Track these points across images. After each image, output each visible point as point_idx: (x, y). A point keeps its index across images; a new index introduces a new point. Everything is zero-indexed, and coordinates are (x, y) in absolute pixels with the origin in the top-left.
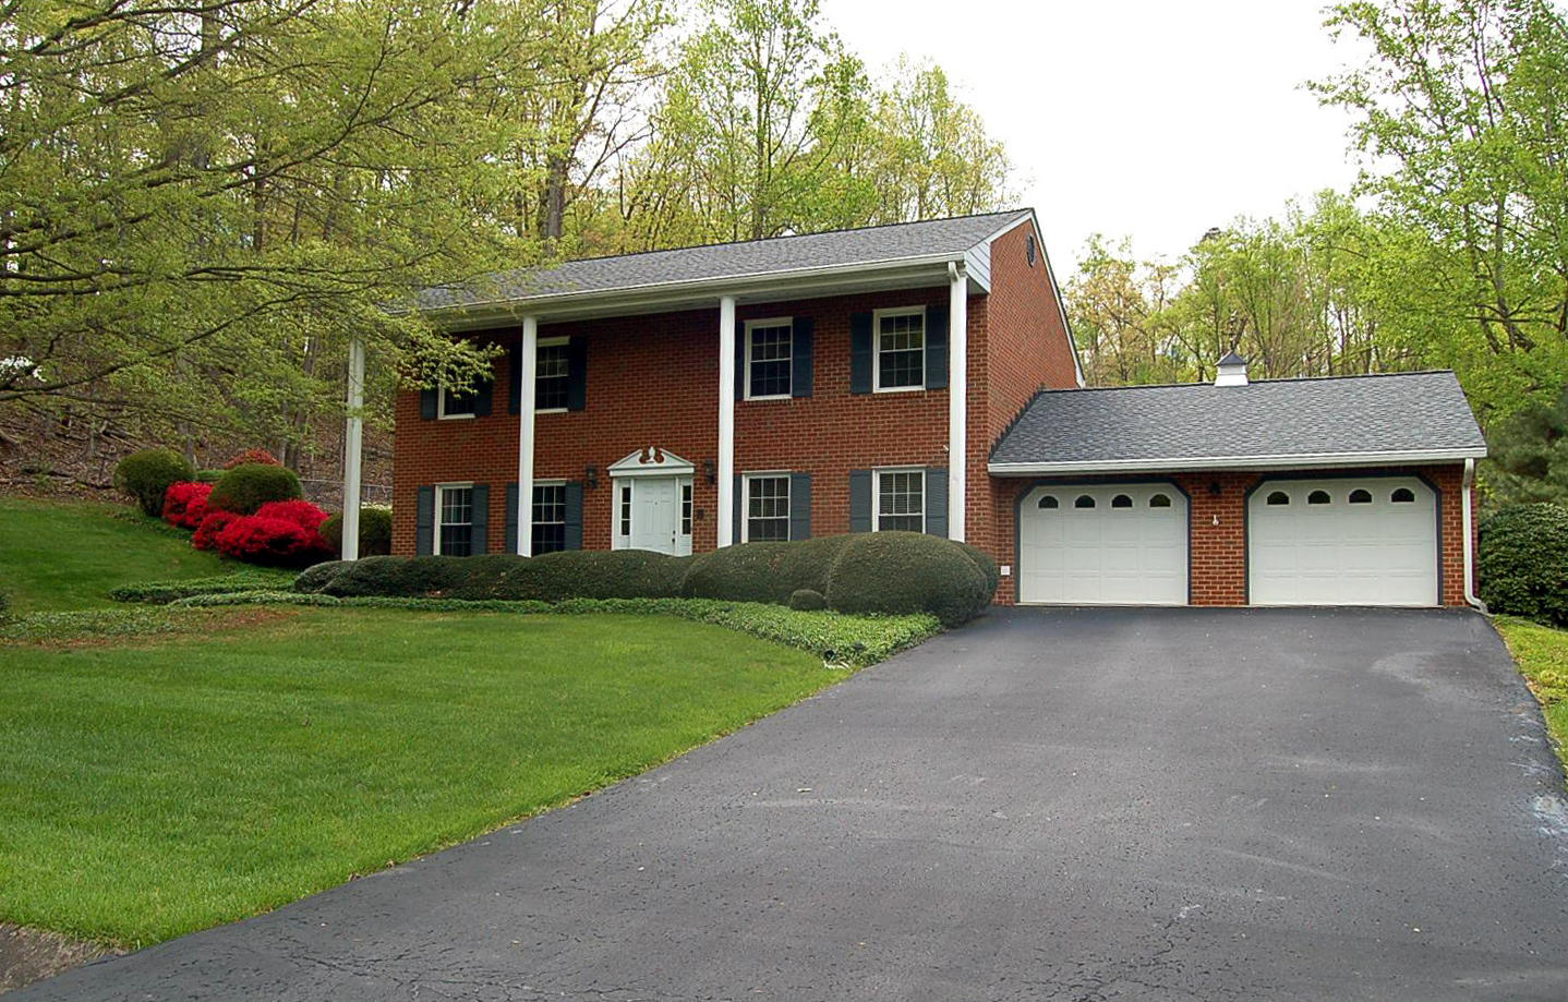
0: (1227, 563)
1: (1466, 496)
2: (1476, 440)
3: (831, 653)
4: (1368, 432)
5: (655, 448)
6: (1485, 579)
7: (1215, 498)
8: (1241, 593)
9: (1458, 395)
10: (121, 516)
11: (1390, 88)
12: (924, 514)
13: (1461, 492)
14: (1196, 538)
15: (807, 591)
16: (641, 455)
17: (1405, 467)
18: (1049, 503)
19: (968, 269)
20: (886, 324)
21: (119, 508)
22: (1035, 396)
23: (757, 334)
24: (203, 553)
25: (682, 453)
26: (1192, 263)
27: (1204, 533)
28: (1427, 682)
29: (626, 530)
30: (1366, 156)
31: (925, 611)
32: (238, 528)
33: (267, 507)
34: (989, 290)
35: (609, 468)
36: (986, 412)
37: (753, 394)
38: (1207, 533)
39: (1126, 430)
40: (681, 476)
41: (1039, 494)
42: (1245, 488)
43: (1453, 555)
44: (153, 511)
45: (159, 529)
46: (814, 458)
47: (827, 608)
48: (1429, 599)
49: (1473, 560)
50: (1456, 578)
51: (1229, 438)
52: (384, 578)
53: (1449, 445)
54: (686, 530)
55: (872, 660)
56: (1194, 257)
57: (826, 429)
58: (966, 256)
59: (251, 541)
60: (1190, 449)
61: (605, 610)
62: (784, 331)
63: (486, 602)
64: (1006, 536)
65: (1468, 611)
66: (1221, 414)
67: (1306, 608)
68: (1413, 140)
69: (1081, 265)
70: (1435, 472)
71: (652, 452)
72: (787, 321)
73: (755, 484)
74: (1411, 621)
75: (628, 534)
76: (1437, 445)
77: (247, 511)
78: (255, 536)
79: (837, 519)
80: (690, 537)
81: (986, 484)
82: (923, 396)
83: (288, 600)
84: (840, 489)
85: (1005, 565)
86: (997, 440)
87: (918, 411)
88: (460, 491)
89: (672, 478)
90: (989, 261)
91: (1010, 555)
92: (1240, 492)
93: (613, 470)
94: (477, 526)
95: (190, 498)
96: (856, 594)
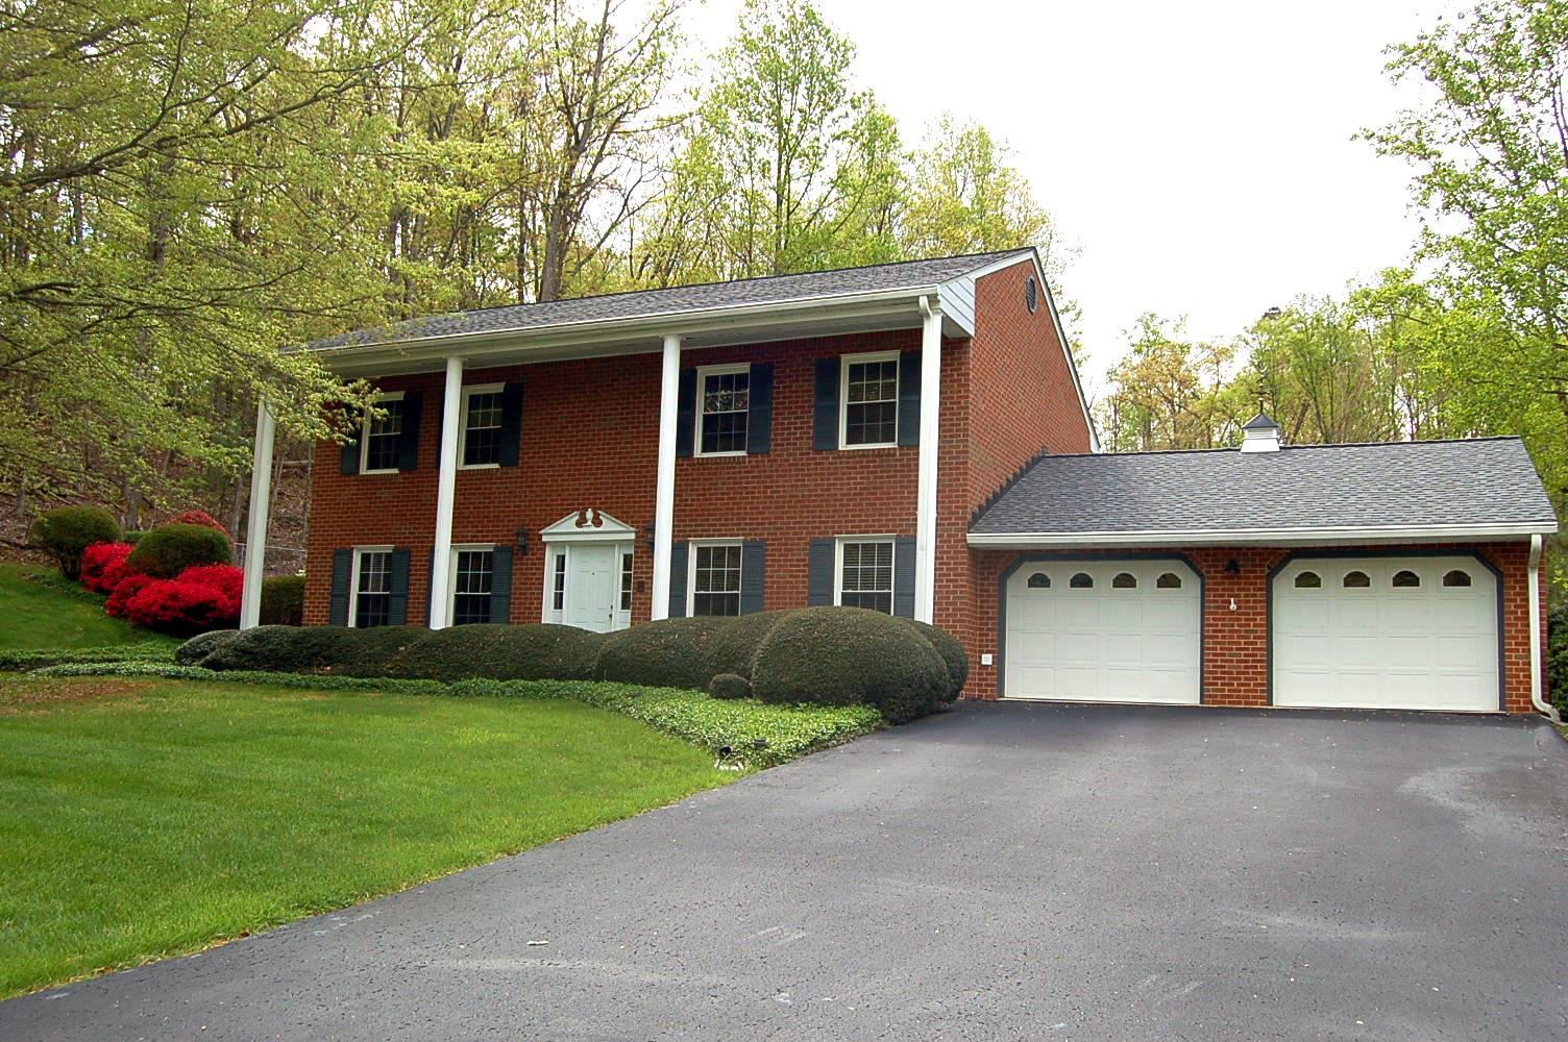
0: (1245, 655)
1: (1533, 580)
2: (1545, 513)
3: (727, 750)
4: (1415, 503)
5: (593, 511)
6: (1556, 680)
7: (1232, 577)
8: (1262, 691)
9: (1524, 463)
10: (36, 578)
11: (1459, 138)
12: (892, 591)
13: (1526, 576)
14: (1209, 625)
15: (729, 676)
16: (577, 517)
17: (1458, 545)
18: (1040, 581)
19: (943, 305)
20: (856, 371)
21: (38, 570)
22: (1036, 461)
23: (712, 383)
24: (116, 620)
25: (623, 517)
26: (1247, 344)
27: (1220, 619)
28: (1470, 807)
29: (559, 604)
30: (1429, 214)
31: (865, 702)
32: (153, 593)
33: (189, 571)
34: (972, 333)
35: (542, 532)
36: (966, 474)
37: (704, 450)
38: (1224, 619)
39: (1131, 498)
40: (621, 543)
41: (1028, 570)
42: (1269, 567)
43: (1518, 650)
44: (72, 576)
45: (73, 593)
46: (770, 524)
47: (751, 697)
48: (1488, 702)
49: (1542, 657)
50: (1521, 678)
51: (1249, 509)
52: (271, 650)
53: (1512, 519)
54: (625, 605)
55: (774, 760)
56: (1249, 337)
57: (784, 491)
58: (939, 289)
59: (163, 608)
60: (1204, 520)
61: (503, 693)
62: (741, 380)
63: (375, 680)
64: (988, 618)
65: (1535, 718)
66: (1244, 483)
67: (1340, 710)
68: (1483, 195)
69: (1133, 346)
70: (1496, 551)
71: (590, 514)
72: (744, 368)
73: (703, 554)
74: (1463, 728)
75: (561, 607)
76: (1497, 519)
77: (170, 574)
78: (169, 603)
79: (794, 595)
80: (628, 613)
81: (964, 558)
82: (895, 454)
83: (157, 673)
84: (797, 560)
85: (987, 652)
86: (980, 507)
87: (889, 471)
88: (379, 555)
89: (611, 544)
90: (973, 299)
91: (992, 641)
92: (1263, 571)
93: (545, 534)
94: (397, 596)
95: (108, 560)
96: (783, 680)
